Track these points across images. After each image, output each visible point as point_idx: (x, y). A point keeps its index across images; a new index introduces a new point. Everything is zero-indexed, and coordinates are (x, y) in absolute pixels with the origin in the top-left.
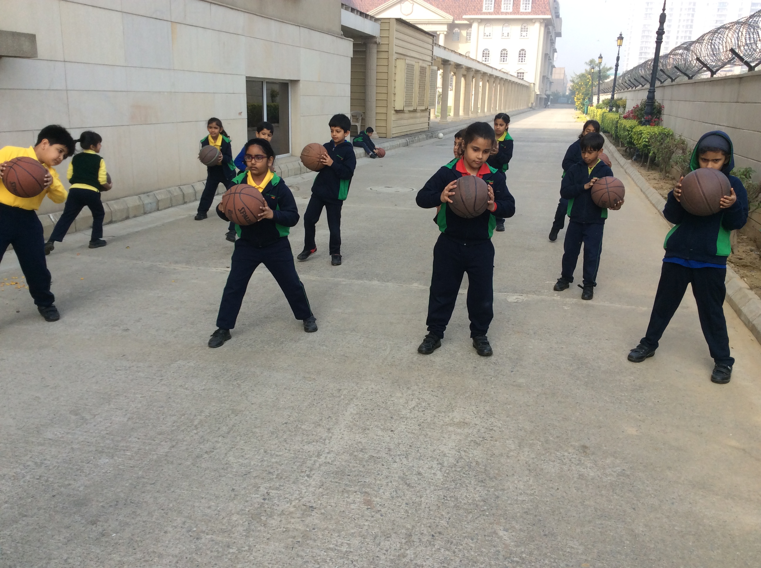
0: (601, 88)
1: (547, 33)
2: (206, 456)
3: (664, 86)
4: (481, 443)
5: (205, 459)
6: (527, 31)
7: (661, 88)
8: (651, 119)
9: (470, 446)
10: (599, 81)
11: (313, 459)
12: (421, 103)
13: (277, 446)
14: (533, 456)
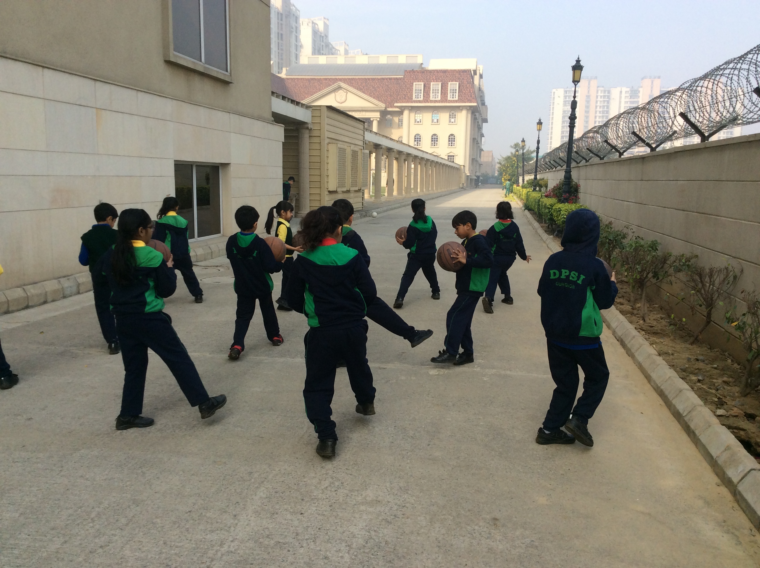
0: (525, 169)
1: (474, 119)
2: (100, 550)
3: (580, 167)
4: (392, 521)
5: (100, 554)
6: (455, 118)
7: (576, 168)
8: (569, 197)
9: (380, 525)
10: (523, 163)
11: (215, 548)
12: (354, 184)
13: (177, 537)
14: (443, 531)
